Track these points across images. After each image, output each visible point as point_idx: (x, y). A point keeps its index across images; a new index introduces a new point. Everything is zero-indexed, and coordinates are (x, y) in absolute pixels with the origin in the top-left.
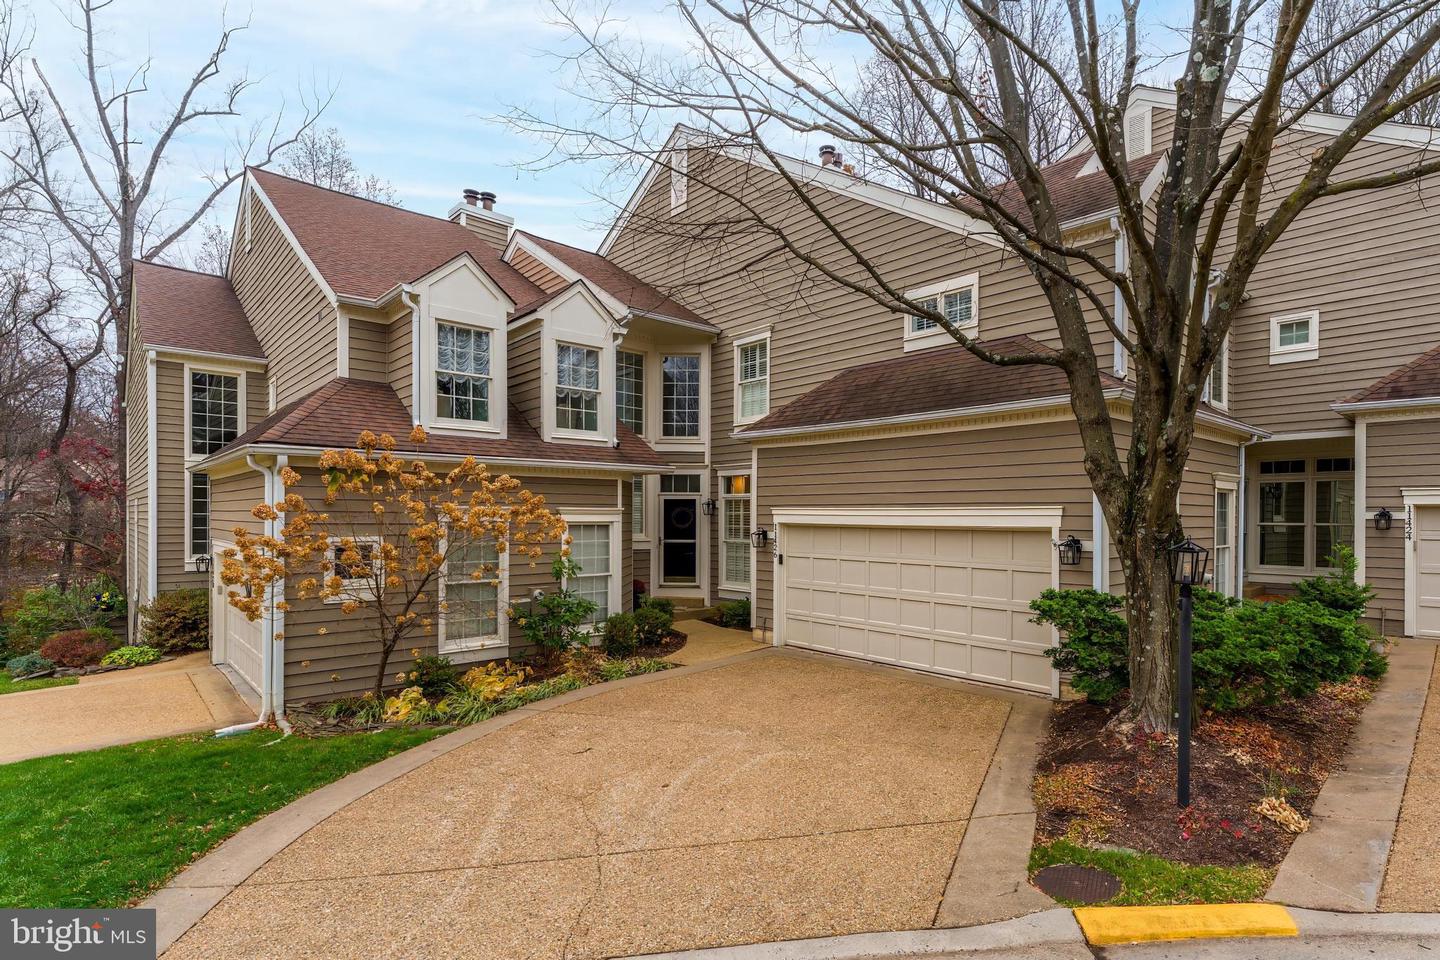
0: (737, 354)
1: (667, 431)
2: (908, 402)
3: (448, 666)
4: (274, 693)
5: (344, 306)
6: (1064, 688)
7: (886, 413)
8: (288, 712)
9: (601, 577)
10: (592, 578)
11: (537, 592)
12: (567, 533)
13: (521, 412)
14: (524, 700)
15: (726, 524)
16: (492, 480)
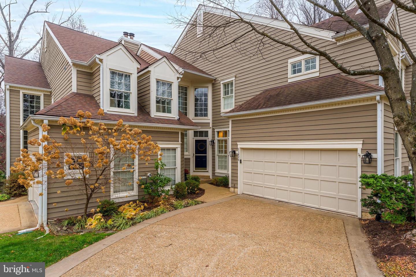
0: (222, 87)
1: (196, 115)
2: (293, 100)
3: (113, 204)
4: (43, 216)
5: (75, 65)
6: (363, 214)
7: (285, 104)
8: (49, 223)
9: (173, 168)
10: (170, 168)
11: (149, 174)
12: (160, 151)
13: (143, 107)
14: (144, 219)
15: (218, 149)
16: (131, 130)
